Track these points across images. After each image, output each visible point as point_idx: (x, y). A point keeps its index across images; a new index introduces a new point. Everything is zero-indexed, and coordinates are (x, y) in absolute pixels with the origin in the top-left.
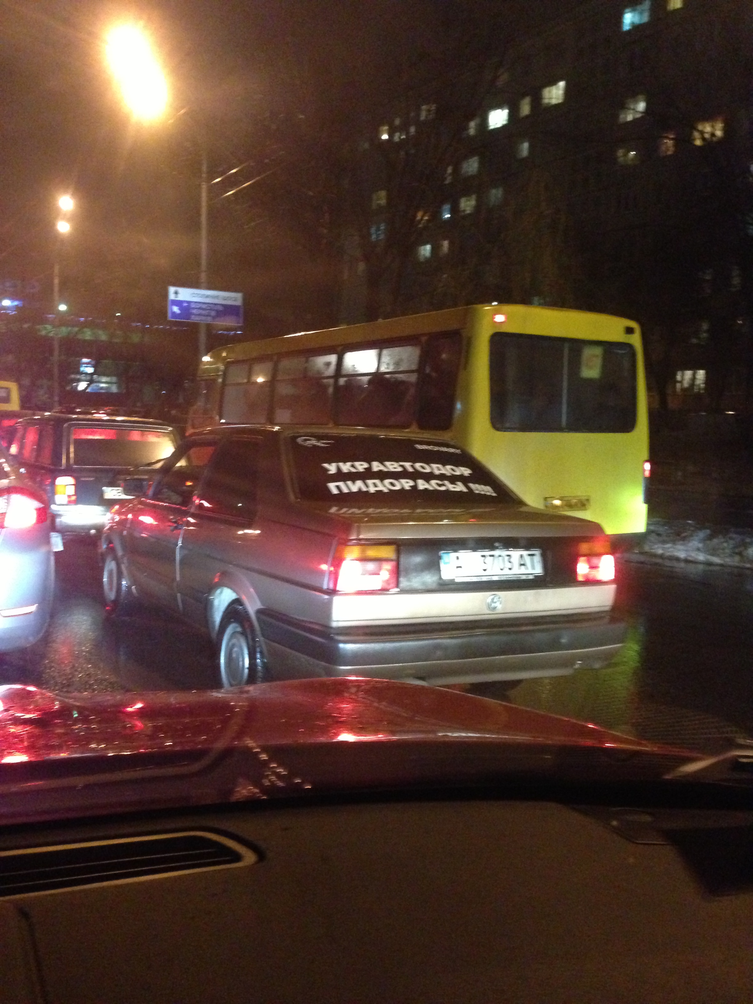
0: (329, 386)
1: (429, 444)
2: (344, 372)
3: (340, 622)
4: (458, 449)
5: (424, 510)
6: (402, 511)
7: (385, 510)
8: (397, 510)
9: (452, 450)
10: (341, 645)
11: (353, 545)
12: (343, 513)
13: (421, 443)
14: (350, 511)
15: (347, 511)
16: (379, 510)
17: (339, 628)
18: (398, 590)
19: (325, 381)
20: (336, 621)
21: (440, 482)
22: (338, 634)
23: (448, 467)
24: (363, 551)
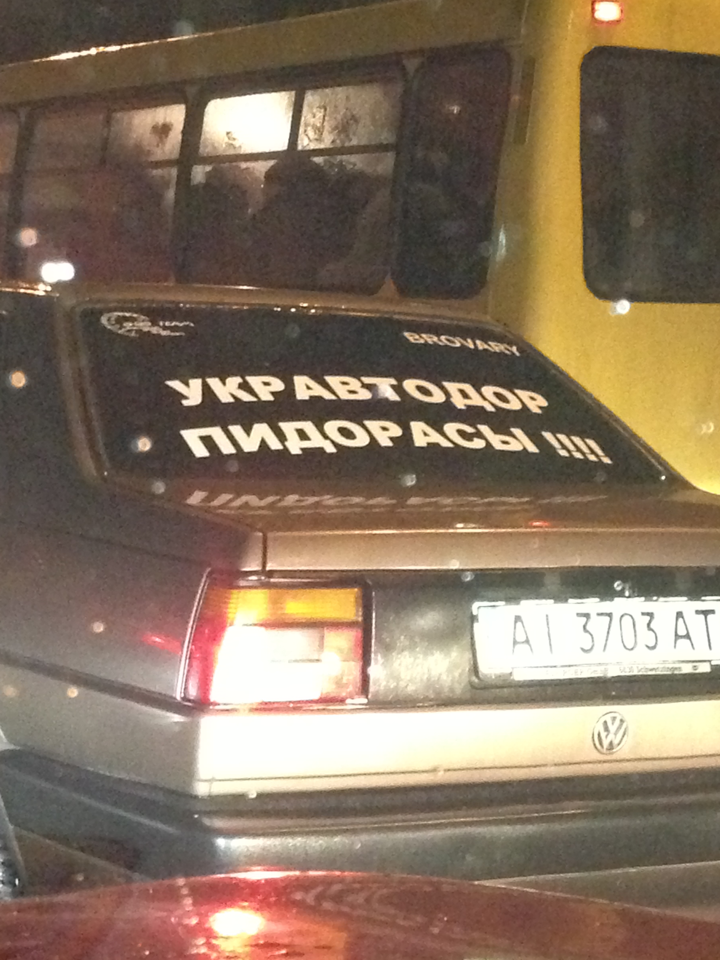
0: (167, 184)
1: (436, 330)
2: (204, 150)
3: (215, 784)
4: (510, 344)
5: (428, 500)
6: (371, 502)
7: (329, 500)
8: (356, 500)
9: (496, 347)
10: (221, 842)
11: (250, 587)
12: (221, 507)
13: (417, 328)
14: (238, 503)
15: (231, 501)
16: (312, 500)
17: (212, 799)
18: (365, 701)
19: (157, 172)
20: (206, 781)
21: (469, 430)
22: (210, 814)
23: (488, 390)
24: (275, 603)
